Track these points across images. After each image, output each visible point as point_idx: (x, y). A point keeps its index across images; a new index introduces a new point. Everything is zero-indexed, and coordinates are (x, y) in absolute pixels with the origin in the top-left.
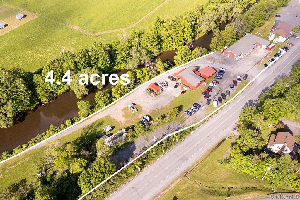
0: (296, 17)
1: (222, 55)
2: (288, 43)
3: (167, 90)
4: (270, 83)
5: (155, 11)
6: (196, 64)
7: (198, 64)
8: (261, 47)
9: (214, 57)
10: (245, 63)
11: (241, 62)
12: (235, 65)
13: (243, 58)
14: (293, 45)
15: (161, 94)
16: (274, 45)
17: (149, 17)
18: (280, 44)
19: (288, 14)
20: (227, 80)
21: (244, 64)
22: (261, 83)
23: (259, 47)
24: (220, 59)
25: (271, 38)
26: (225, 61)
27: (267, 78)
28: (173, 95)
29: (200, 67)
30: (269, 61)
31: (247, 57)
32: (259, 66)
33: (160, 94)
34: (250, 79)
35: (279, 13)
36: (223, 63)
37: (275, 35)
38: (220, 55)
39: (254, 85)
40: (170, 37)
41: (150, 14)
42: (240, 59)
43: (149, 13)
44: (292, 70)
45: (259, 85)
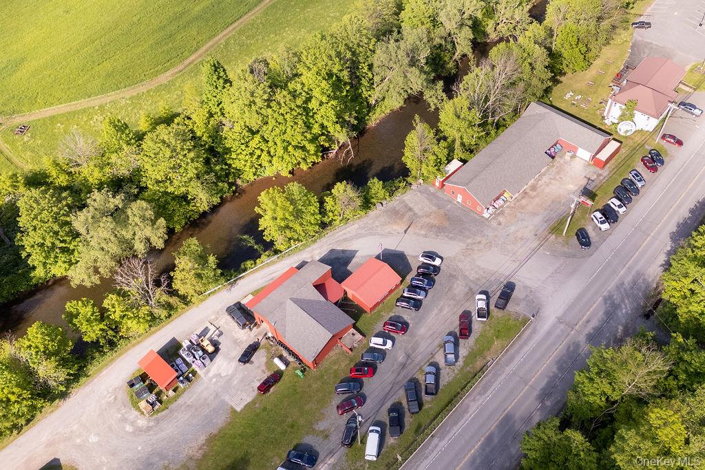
0: (701, 25)
1: (439, 194)
2: (664, 137)
3: (211, 374)
4: (588, 321)
5: (253, 17)
6: (345, 240)
7: (351, 239)
8: (574, 157)
9: (411, 205)
10: (513, 228)
11: (500, 224)
12: (479, 239)
13: (508, 207)
14: (680, 143)
15: (180, 401)
16: (620, 147)
17: (227, 44)
18: (638, 139)
19: (676, 14)
20: (441, 310)
21: (511, 231)
22: (554, 326)
23: (568, 156)
24: (428, 216)
25: (610, 115)
26: (449, 219)
27: (579, 298)
28: (227, 398)
29: (356, 252)
30: (593, 219)
31: (524, 202)
32: (560, 240)
33: (175, 399)
34: (518, 305)
35: (649, 10)
36: (439, 230)
37: (624, 107)
38: (433, 194)
39: (529, 338)
40: (257, 138)
41: (233, 29)
42: (499, 212)
43: (230, 28)
44: (669, 254)
45: (549, 333)
